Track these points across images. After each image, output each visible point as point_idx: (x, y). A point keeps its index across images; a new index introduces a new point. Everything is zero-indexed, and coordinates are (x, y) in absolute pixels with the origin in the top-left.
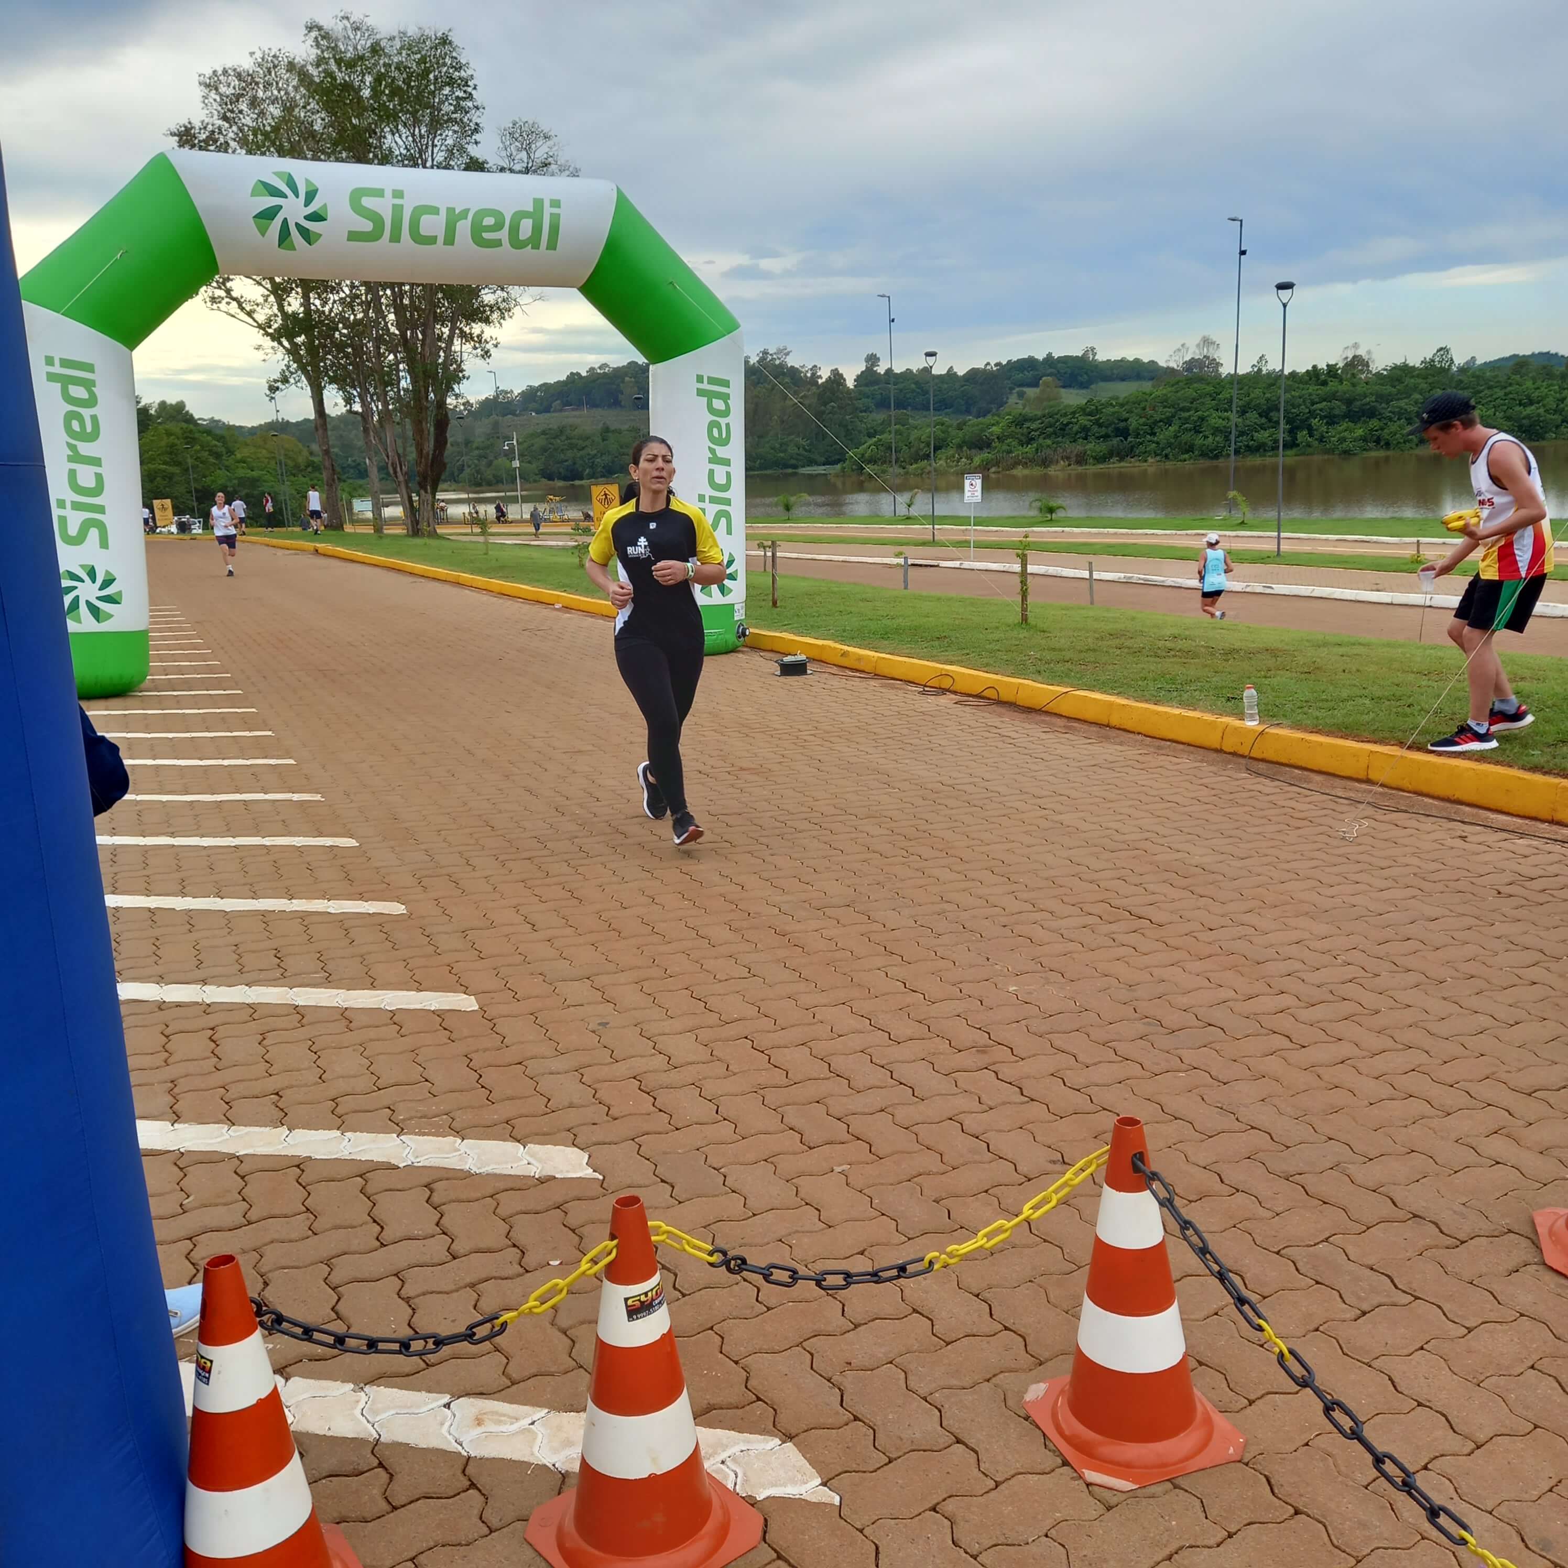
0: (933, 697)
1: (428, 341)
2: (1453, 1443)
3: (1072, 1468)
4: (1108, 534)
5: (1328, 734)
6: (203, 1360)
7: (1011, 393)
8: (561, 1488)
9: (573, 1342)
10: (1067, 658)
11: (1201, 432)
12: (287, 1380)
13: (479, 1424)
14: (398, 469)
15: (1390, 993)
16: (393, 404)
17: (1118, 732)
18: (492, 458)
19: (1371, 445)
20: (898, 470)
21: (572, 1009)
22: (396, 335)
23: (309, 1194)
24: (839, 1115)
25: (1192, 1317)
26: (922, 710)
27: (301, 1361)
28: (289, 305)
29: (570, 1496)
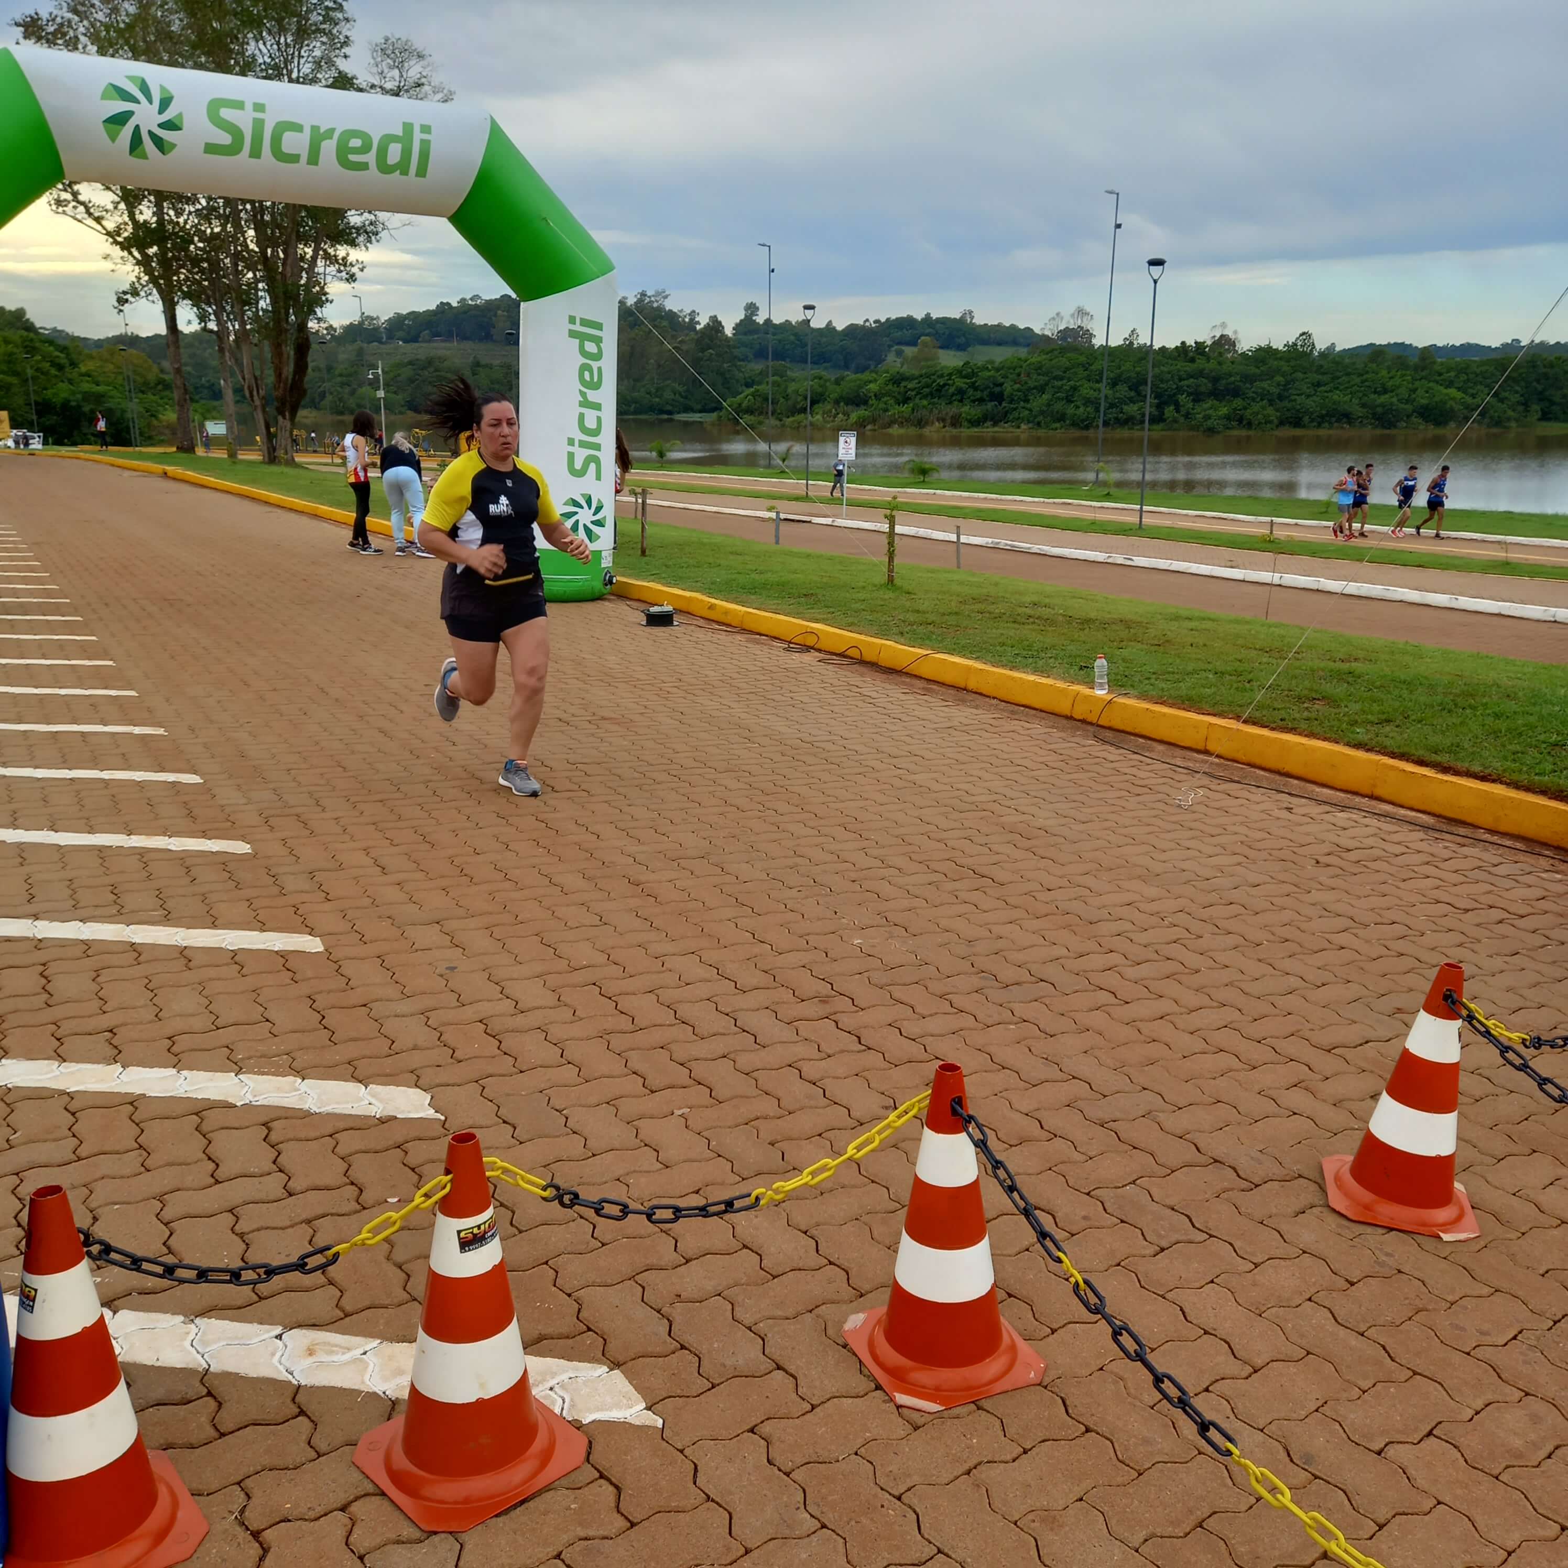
0: (797, 654)
1: (289, 261)
2: (1234, 1367)
3: (885, 1391)
4: (978, 498)
5: (1171, 706)
6: (27, 1289)
7: (889, 351)
8: (390, 1414)
9: (409, 1276)
10: (929, 621)
11: (1072, 402)
12: (115, 1313)
13: (310, 1355)
14: (255, 393)
15: (1210, 954)
16: (251, 324)
17: (974, 695)
18: (356, 387)
19: (1234, 423)
20: (773, 421)
21: (419, 952)
22: (256, 252)
23: (143, 1131)
24: (682, 1061)
25: (1005, 1252)
26: (787, 666)
27: (130, 1294)
28: (141, 213)
29: (399, 1420)
